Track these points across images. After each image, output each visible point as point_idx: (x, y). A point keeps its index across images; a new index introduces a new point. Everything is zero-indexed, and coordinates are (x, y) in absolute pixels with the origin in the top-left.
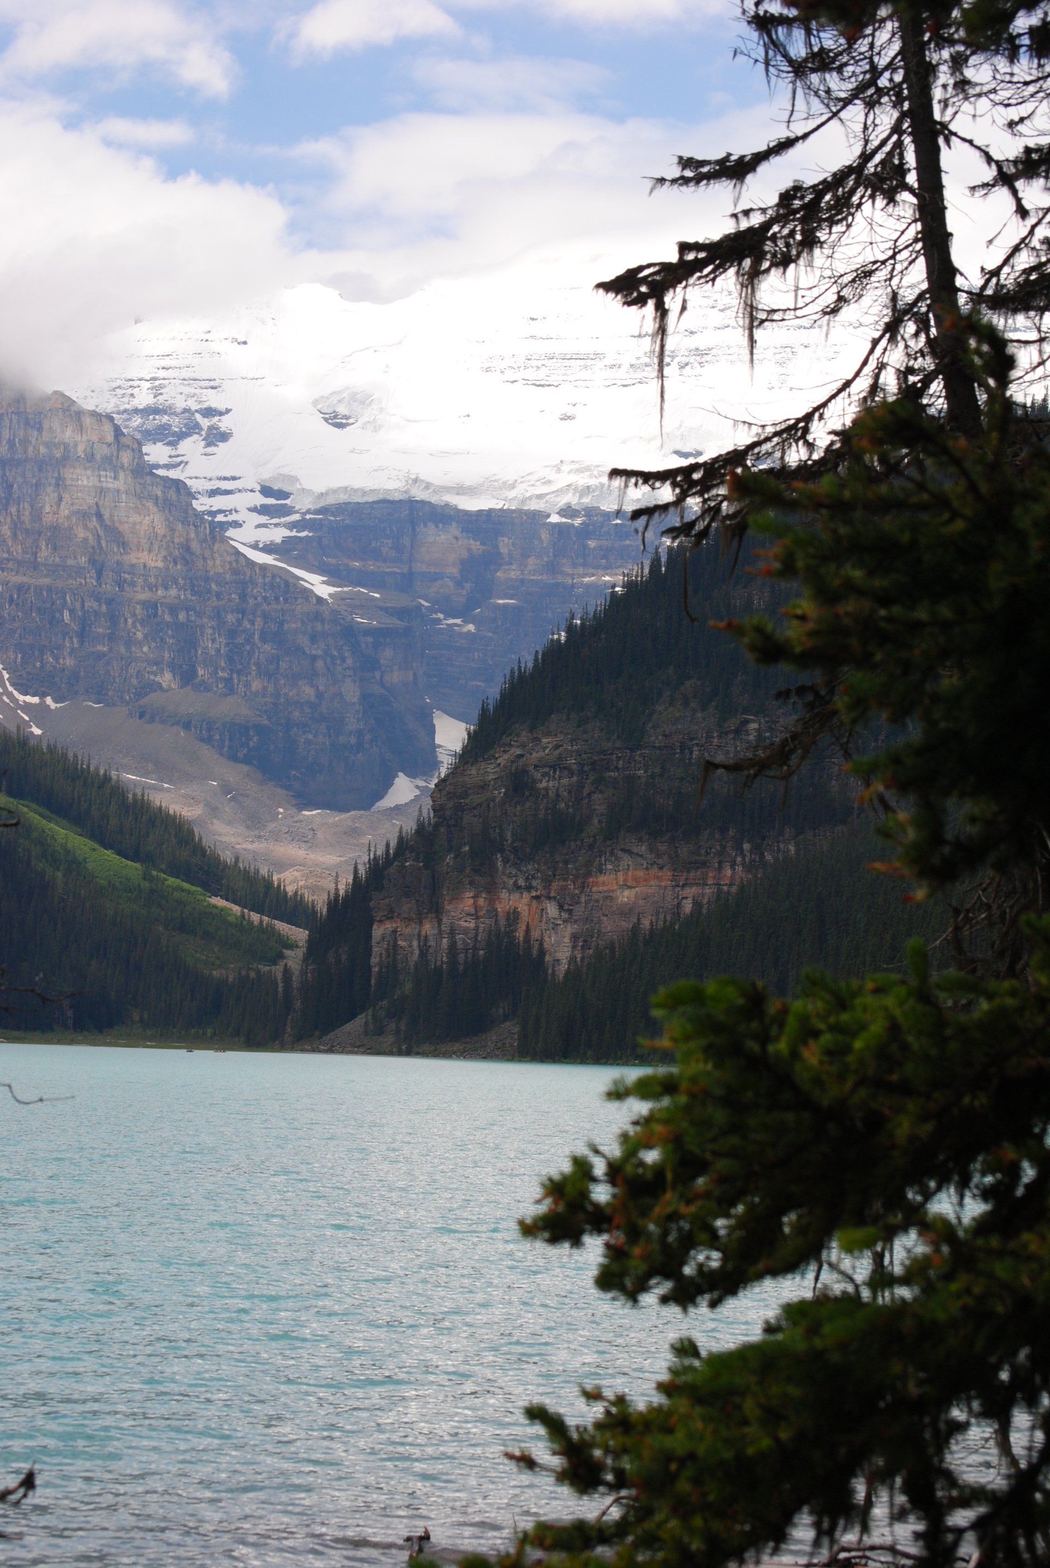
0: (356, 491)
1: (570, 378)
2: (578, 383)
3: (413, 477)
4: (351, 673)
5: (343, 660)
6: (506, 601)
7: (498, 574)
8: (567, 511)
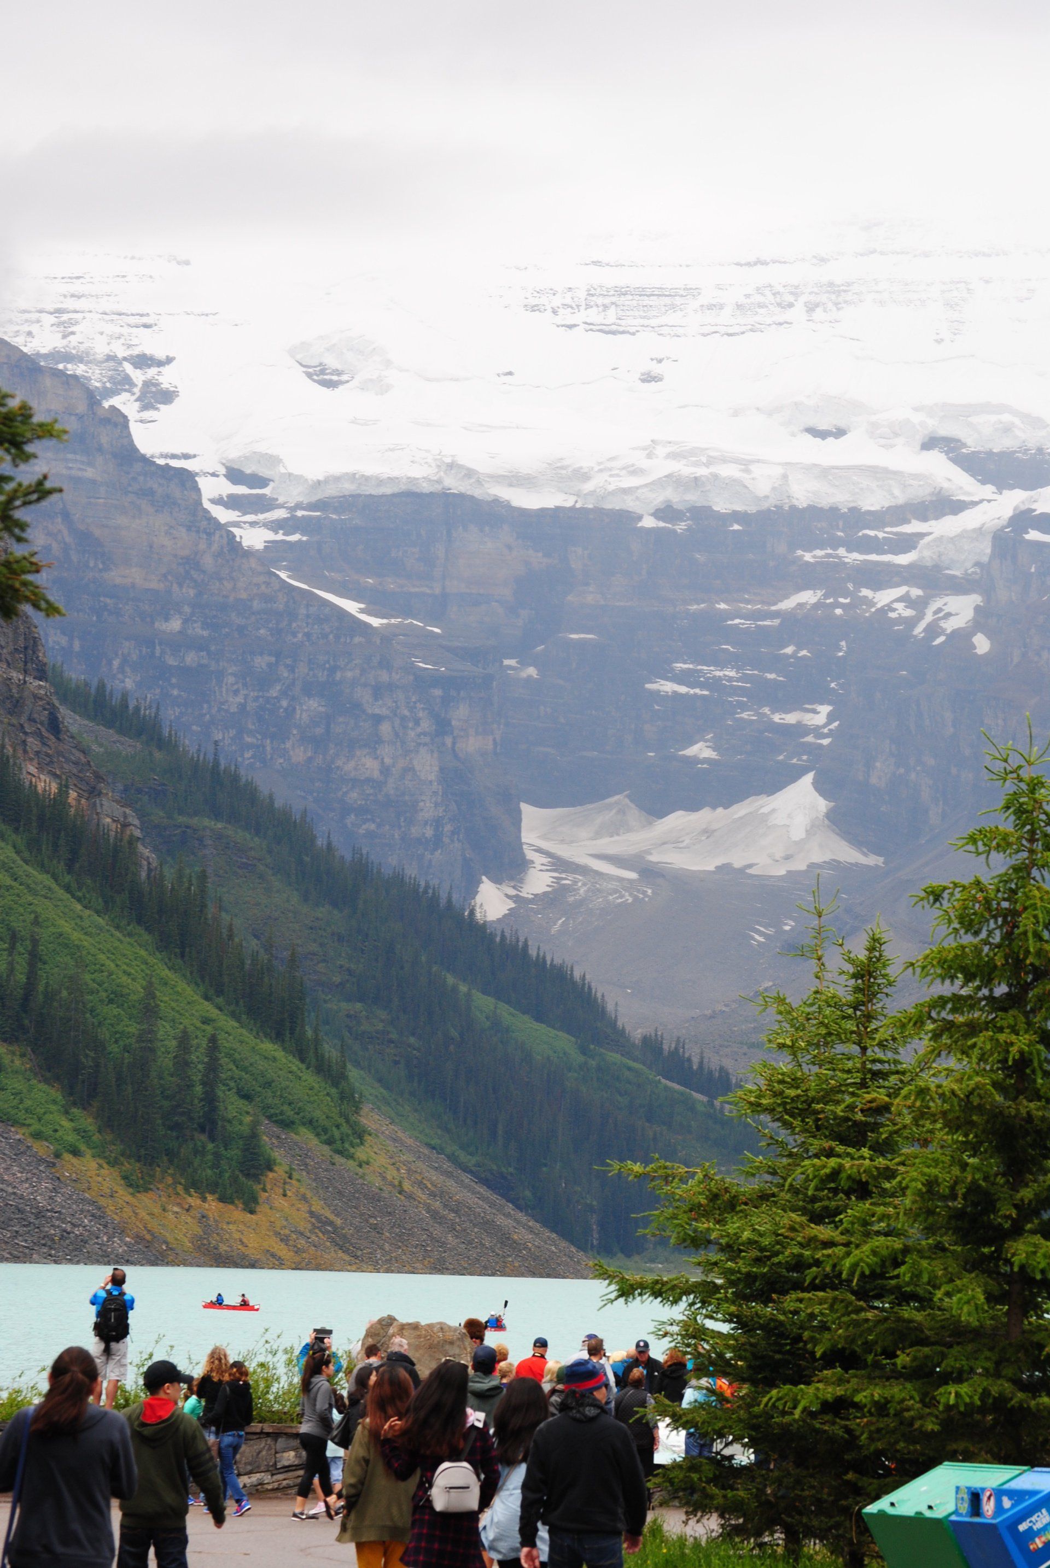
0: (367, 479)
1: (654, 322)
2: (665, 330)
3: (448, 460)
4: (427, 739)
5: (417, 722)
6: (582, 636)
7: (569, 598)
8: (666, 512)
